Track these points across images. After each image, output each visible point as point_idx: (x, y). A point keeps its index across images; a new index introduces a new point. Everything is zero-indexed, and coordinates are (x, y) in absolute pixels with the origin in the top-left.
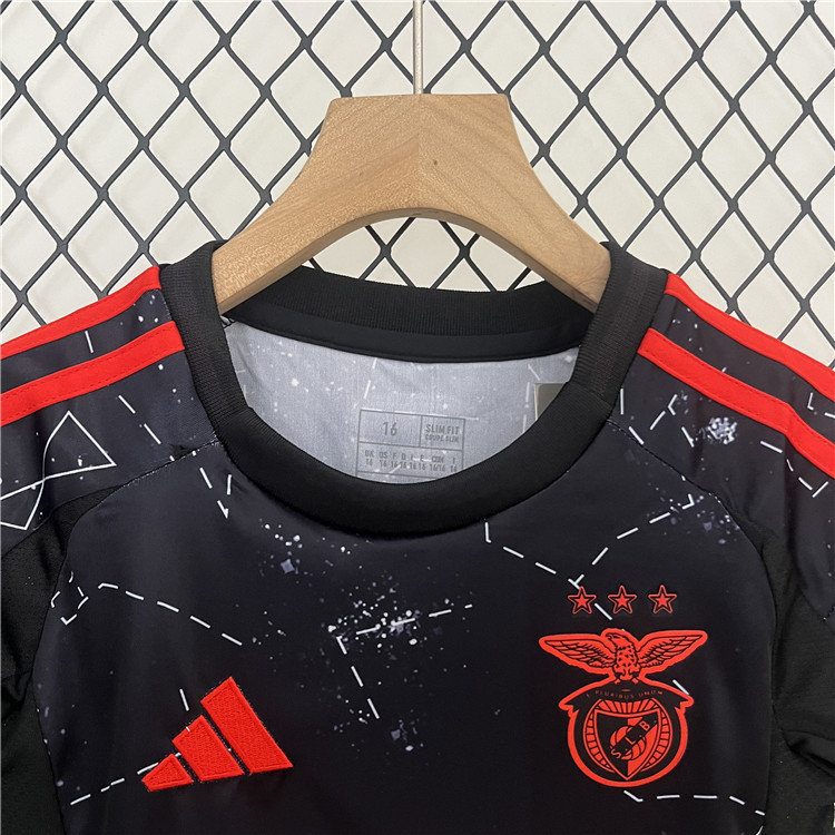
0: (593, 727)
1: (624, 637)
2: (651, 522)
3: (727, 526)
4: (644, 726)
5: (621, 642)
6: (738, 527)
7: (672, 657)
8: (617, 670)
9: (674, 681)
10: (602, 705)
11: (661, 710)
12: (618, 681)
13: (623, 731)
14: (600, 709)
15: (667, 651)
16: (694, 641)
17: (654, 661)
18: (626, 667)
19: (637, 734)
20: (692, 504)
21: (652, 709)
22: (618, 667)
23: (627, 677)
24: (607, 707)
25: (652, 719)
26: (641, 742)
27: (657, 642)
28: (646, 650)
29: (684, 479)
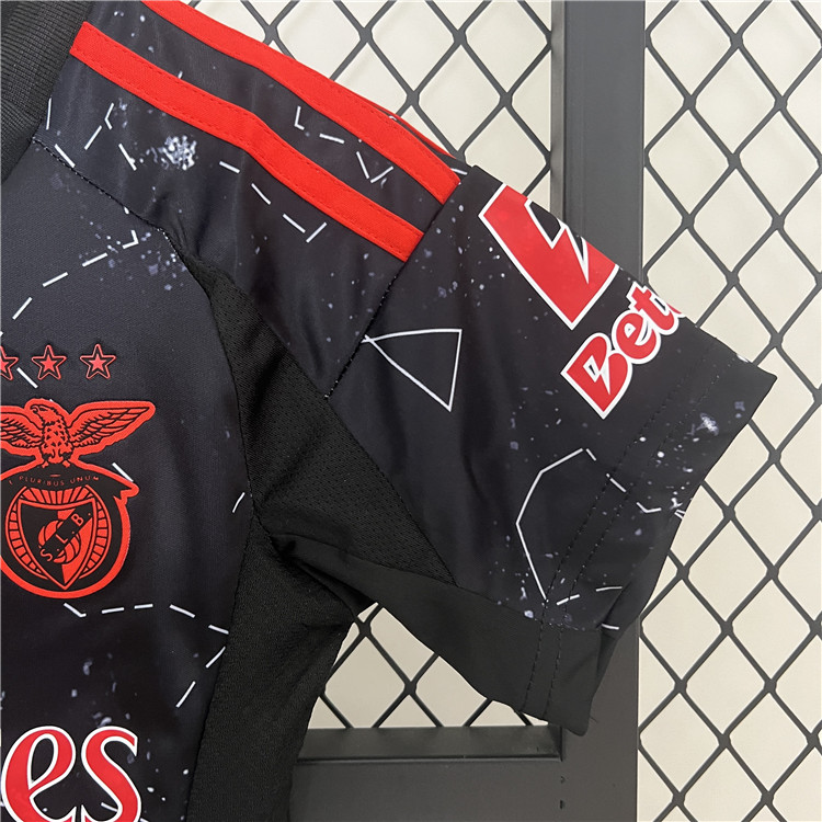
0: (17, 522)
1: (52, 409)
2: (84, 265)
3: (174, 267)
4: (77, 520)
5: (49, 416)
6: (184, 268)
7: (112, 433)
8: (45, 451)
9: (114, 465)
10: (27, 494)
11: (97, 500)
12: (46, 464)
13: (52, 528)
14: (25, 499)
15: (104, 426)
16: (139, 414)
17: (90, 439)
18: (56, 445)
19: (69, 530)
20: (136, 242)
21: (86, 498)
22: (46, 447)
23: (58, 459)
24: (33, 496)
25: (85, 512)
26: (74, 540)
27: (91, 416)
28: (78, 426)
29: (127, 211)
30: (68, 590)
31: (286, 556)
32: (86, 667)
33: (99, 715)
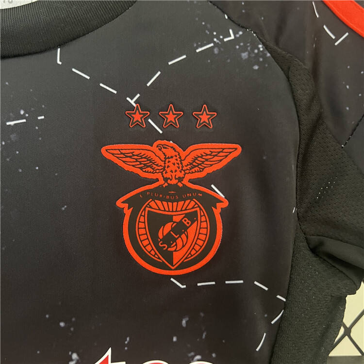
0: (144, 222)
1: (172, 147)
2: (198, 51)
3: (261, 54)
4: (186, 222)
5: (169, 152)
6: (269, 55)
7: (211, 165)
8: (165, 176)
9: (213, 186)
10: (153, 204)
11: (201, 209)
12: (166, 184)
13: (168, 227)
14: (150, 207)
15: (207, 160)
16: (230, 153)
17: (196, 169)
18: (173, 174)
20: (232, 37)
21: (193, 208)
22: (166, 173)
23: (174, 182)
24: (157, 206)
25: (192, 217)
26: (183, 236)
27: (199, 153)
28: (189, 159)
30: (176, 269)
31: (315, 250)
32: (184, 322)
33: (192, 354)
